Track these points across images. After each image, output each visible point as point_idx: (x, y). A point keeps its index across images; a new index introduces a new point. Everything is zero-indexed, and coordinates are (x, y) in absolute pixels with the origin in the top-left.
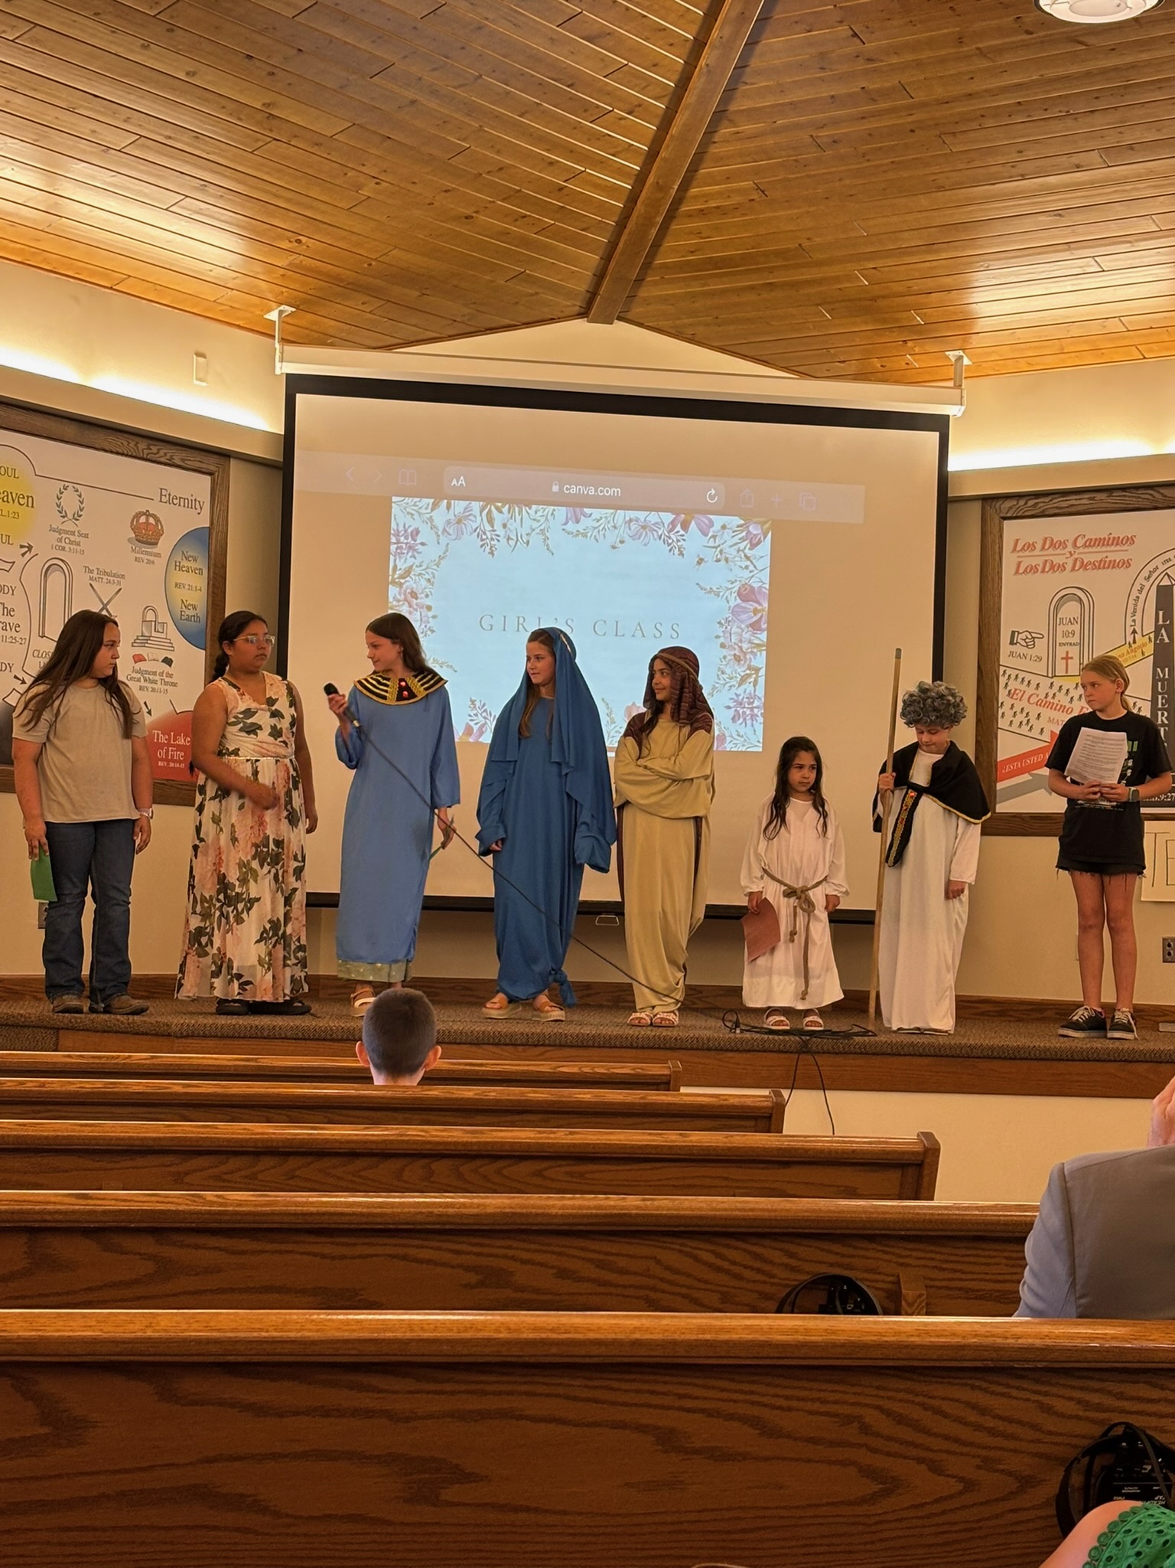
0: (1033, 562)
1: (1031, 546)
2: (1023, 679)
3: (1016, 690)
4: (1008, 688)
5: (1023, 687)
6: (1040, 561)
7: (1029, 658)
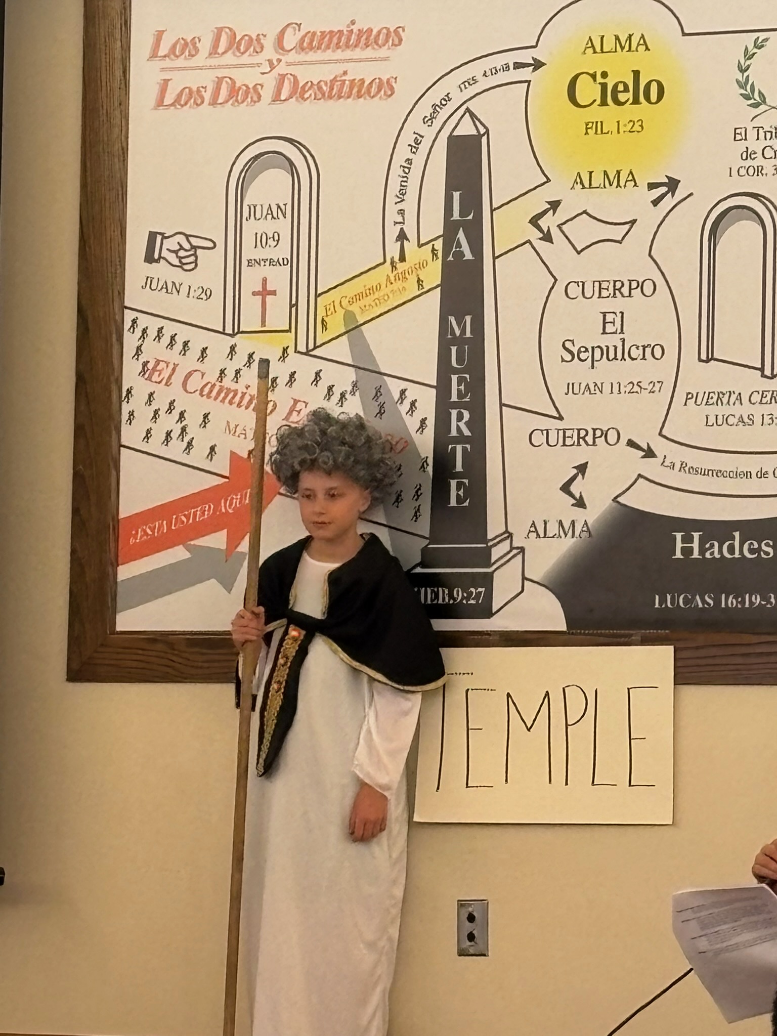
0: (193, 80)
1: (188, 47)
2: (173, 338)
3: (158, 362)
4: (142, 359)
5: (173, 355)
6: (207, 79)
7: (184, 290)
